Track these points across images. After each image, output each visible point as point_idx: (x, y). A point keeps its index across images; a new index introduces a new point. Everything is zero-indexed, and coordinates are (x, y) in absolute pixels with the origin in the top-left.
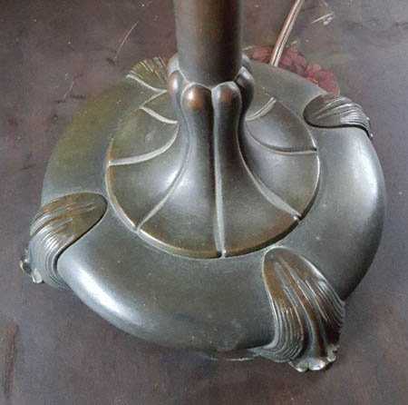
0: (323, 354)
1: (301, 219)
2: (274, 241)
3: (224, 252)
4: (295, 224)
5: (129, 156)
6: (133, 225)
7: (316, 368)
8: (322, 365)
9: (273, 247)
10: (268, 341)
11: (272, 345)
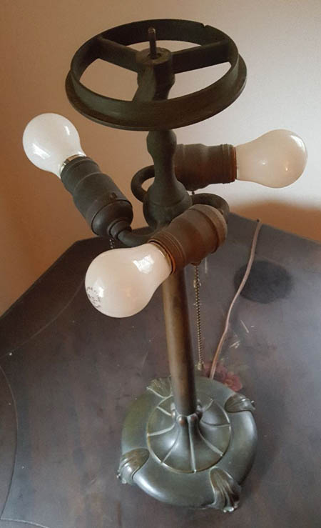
0: (233, 505)
1: (223, 455)
2: (213, 465)
3: (195, 471)
4: (221, 458)
5: (155, 431)
6: (160, 461)
7: (230, 510)
8: (233, 509)
9: (213, 467)
10: (213, 502)
11: (214, 503)
